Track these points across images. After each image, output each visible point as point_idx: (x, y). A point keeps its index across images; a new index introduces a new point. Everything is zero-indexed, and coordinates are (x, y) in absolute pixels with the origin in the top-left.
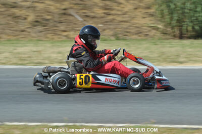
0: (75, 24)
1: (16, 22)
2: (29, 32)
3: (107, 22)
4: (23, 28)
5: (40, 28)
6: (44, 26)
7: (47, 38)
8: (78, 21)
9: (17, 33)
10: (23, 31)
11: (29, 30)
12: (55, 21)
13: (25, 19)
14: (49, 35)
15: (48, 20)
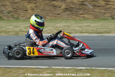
0: (88, 10)
1: (55, 9)
2: (62, 15)
3: (107, 9)
4: (59, 12)
5: (68, 13)
6: (71, 11)
7: (72, 18)
8: (90, 8)
9: (55, 15)
10: (59, 14)
11: (62, 14)
12: (77, 9)
13: (60, 7)
14: (73, 17)
15: (73, 8)
